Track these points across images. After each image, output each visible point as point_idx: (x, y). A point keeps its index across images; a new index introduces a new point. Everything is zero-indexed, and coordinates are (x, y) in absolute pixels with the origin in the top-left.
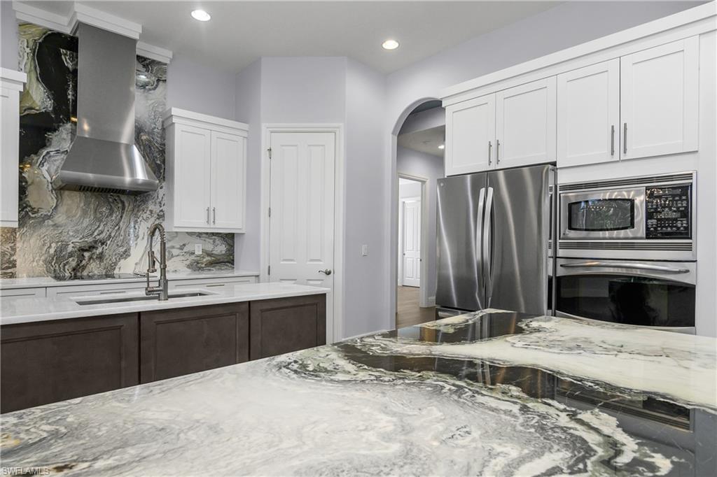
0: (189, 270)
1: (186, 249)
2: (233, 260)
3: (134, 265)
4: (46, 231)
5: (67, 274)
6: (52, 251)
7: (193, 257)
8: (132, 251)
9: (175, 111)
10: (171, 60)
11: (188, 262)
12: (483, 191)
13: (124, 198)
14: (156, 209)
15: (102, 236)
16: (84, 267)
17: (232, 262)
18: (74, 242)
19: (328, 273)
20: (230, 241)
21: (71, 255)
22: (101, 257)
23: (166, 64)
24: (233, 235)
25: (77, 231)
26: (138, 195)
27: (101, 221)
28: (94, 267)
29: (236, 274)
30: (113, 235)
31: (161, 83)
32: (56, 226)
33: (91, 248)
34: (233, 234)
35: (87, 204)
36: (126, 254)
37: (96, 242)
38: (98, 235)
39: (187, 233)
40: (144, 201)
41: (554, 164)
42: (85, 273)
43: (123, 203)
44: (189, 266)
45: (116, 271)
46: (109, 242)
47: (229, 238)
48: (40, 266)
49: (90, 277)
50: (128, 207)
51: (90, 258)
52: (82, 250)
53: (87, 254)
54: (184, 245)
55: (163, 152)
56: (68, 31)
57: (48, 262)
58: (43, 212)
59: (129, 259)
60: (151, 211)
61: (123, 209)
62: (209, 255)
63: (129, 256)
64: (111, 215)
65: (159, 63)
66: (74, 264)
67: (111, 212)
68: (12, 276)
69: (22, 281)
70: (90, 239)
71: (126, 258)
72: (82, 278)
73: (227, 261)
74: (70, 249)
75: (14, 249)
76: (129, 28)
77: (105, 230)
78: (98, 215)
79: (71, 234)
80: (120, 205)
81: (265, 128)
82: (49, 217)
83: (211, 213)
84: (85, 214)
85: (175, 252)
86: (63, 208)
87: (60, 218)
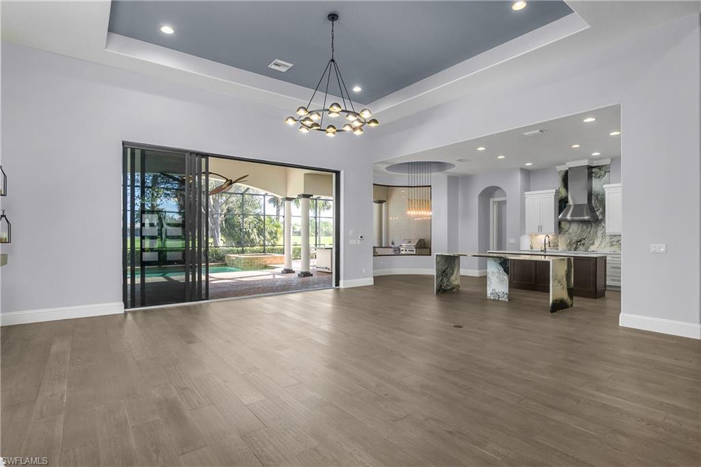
4: (566, 235)
8: (595, 243)
10: (611, 162)
15: (584, 237)
18: (575, 239)
21: (574, 244)
22: (583, 244)
23: (608, 164)
25: (576, 235)
27: (583, 231)
28: (581, 248)
30: (588, 236)
31: (606, 173)
32: (569, 234)
33: (580, 241)
35: (579, 226)
36: (593, 244)
37: (582, 239)
40: (600, 223)
46: (586, 239)
48: (565, 248)
52: (577, 242)
57: (567, 246)
58: (565, 230)
65: (605, 165)
66: (575, 247)
67: (587, 228)
70: (580, 238)
74: (573, 241)
75: (558, 241)
77: (585, 234)
79: (574, 236)
82: (567, 231)
84: (578, 229)
85: (614, 243)
86: (571, 228)
87: (570, 231)
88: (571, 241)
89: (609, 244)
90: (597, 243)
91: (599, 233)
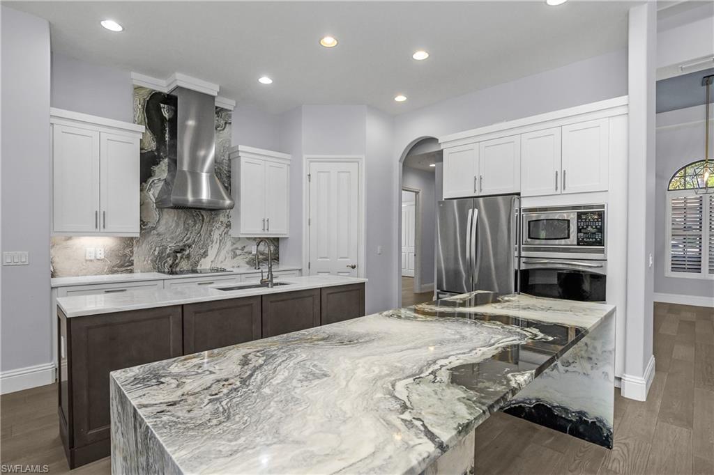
0: (248, 266)
1: (245, 250)
2: (278, 258)
3: (210, 263)
4: (152, 238)
5: (166, 270)
6: (156, 253)
7: (250, 256)
8: (210, 252)
9: (241, 148)
10: (235, 107)
11: (247, 260)
12: (471, 211)
13: (203, 213)
14: (224, 220)
15: (189, 241)
16: (177, 265)
17: (277, 259)
18: (171, 246)
19: (353, 267)
20: (276, 244)
21: (169, 256)
22: (188, 257)
23: (231, 111)
24: (277, 240)
25: (172, 238)
26: (213, 210)
27: (188, 230)
28: (184, 265)
29: (280, 269)
30: (196, 240)
31: (227, 125)
32: (159, 235)
33: (182, 250)
34: (278, 238)
35: (179, 218)
36: (205, 255)
37: (185, 246)
38: (187, 240)
39: (247, 238)
40: (217, 215)
41: (519, 194)
42: (178, 269)
43: (203, 216)
44: (248, 263)
45: (199, 268)
46: (193, 246)
47: (276, 241)
48: (148, 264)
49: (181, 272)
50: (207, 219)
51: (181, 258)
52: (176, 252)
53: (179, 255)
54: (244, 247)
55: (229, 177)
56: (166, 91)
57: (154, 261)
58: (150, 225)
59: (207, 257)
60: (222, 222)
61: (203, 221)
62: (262, 254)
63: (207, 255)
64: (195, 225)
65: (226, 110)
66: (171, 262)
67: (195, 223)
68: (131, 271)
69: (137, 276)
70: (181, 244)
71: (205, 257)
72: (177, 274)
73: (275, 258)
74: (168, 251)
75: (132, 252)
76: (211, 88)
77: (192, 236)
78: (187, 226)
79: (169, 240)
80: (201, 218)
81: (305, 158)
82: (154, 228)
83: (266, 222)
84: (177, 225)
85: (238, 252)
86: (163, 222)
87: (161, 229)
88: (161, 252)
89: (230, 255)
90: (212, 252)
91: (216, 235)
